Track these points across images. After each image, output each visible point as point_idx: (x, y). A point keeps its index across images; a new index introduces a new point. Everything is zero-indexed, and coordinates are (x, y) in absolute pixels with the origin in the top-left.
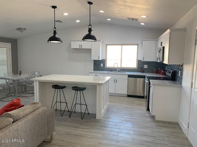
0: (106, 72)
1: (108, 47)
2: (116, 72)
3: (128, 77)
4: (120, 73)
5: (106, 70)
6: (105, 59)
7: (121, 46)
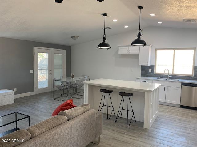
0: (156, 79)
1: (158, 51)
2: (167, 79)
3: (182, 85)
4: (171, 80)
5: (155, 77)
6: (154, 64)
7: (173, 50)
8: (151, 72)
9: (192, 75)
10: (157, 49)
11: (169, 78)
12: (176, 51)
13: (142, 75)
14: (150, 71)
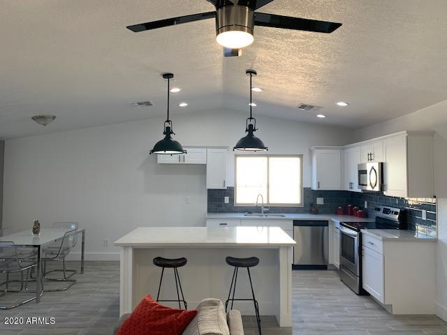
2: (260, 214)
3: (294, 225)
7: (266, 158)
8: (228, 202)
9: (301, 204)
10: (236, 156)
11: (265, 212)
12: (271, 159)
13: (210, 211)
14: (227, 200)
